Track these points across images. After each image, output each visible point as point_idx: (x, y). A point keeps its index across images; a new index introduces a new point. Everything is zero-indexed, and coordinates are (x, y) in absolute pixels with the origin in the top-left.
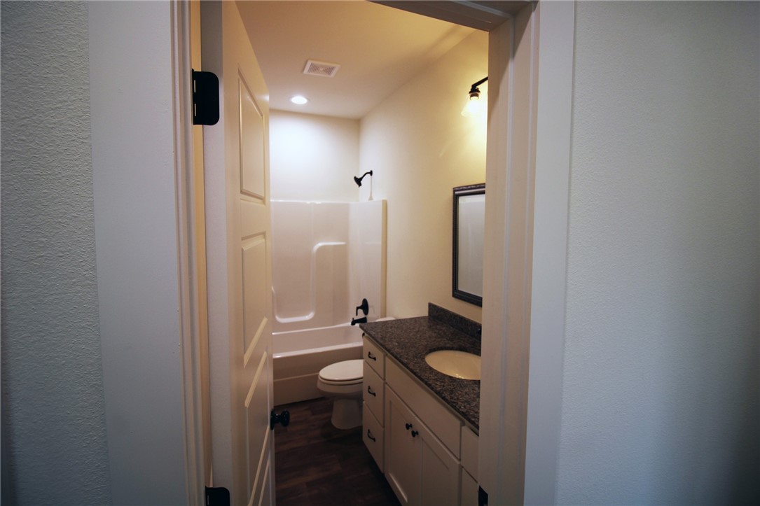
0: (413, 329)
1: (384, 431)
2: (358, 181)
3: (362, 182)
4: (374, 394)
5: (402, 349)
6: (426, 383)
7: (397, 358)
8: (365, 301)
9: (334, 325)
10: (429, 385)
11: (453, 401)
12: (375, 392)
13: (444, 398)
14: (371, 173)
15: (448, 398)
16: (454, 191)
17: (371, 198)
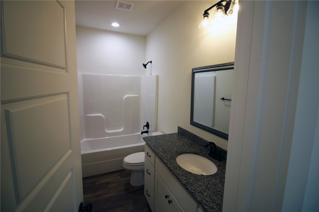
0: (170, 140)
1: (154, 193)
2: (145, 66)
3: (146, 66)
4: (150, 174)
5: (164, 153)
6: (177, 177)
7: (161, 159)
8: (148, 123)
9: (133, 134)
10: (179, 179)
11: (193, 191)
12: (150, 173)
13: (187, 189)
14: (151, 62)
15: (190, 189)
16: (193, 70)
17: (151, 74)
